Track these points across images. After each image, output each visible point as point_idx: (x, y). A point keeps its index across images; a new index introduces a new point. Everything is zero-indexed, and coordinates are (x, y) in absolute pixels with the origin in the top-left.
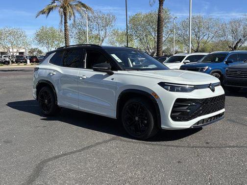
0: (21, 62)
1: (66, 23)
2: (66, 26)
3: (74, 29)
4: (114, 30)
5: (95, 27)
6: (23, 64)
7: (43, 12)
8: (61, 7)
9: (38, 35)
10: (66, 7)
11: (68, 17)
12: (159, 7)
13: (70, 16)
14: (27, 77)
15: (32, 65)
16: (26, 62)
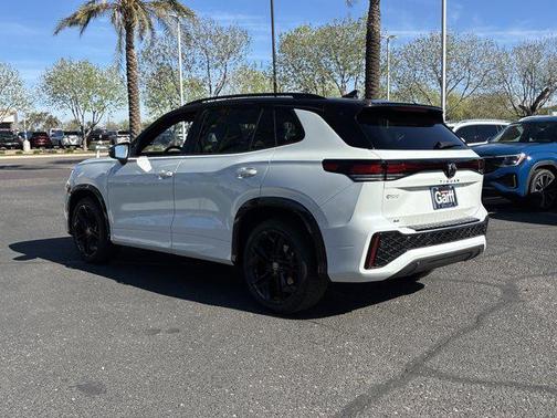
0: (9, 148)
1: (129, 47)
2: (129, 56)
3: (146, 64)
4: (245, 68)
5: (198, 61)
6: (13, 152)
7: (73, 21)
8: (120, 10)
9: (50, 81)
10: (130, 9)
11: (136, 33)
12: (371, 9)
13: (142, 31)
14: (36, 184)
15: (35, 153)
16: (21, 147)
